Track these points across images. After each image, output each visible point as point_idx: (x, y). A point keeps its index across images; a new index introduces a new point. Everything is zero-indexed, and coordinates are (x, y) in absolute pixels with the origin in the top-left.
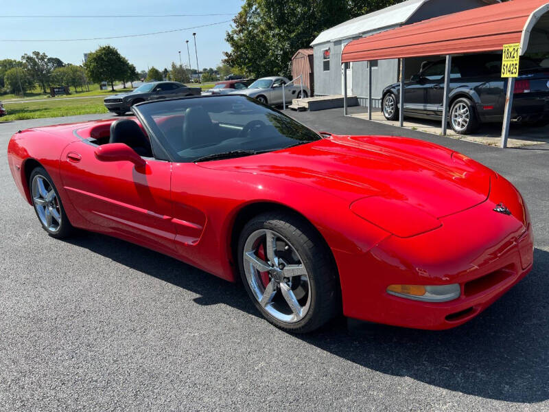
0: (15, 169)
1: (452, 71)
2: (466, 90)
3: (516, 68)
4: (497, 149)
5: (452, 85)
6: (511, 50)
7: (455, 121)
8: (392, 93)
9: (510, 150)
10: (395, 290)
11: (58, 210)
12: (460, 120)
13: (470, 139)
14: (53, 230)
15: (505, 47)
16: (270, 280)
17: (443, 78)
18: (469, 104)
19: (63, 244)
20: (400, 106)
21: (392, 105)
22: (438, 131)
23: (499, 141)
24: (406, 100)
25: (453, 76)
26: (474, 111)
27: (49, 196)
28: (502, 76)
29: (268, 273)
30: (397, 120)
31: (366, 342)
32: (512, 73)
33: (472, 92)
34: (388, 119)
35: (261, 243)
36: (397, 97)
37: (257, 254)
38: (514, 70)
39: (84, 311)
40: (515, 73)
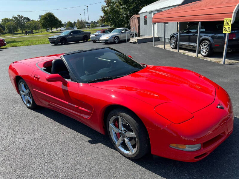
0: (12, 79)
1: (201, 28)
2: (207, 37)
3: (230, 29)
4: (220, 65)
5: (201, 34)
6: (228, 21)
7: (202, 51)
8: (174, 37)
9: (226, 65)
10: (173, 146)
11: (30, 97)
12: (204, 50)
13: (209, 59)
14: (28, 105)
15: (225, 20)
16: (120, 136)
17: (197, 31)
18: (209, 43)
19: (33, 112)
20: (178, 43)
21: (174, 42)
22: (194, 55)
23: (221, 61)
24: (180, 40)
25: (202, 30)
26: (211, 47)
27: (26, 91)
28: (223, 32)
29: (120, 133)
30: (177, 49)
31: (161, 164)
32: (228, 31)
33: (210, 38)
34: (173, 48)
35: (116, 120)
36: (177, 38)
37: (115, 125)
39: (43, 146)
40: (229, 31)
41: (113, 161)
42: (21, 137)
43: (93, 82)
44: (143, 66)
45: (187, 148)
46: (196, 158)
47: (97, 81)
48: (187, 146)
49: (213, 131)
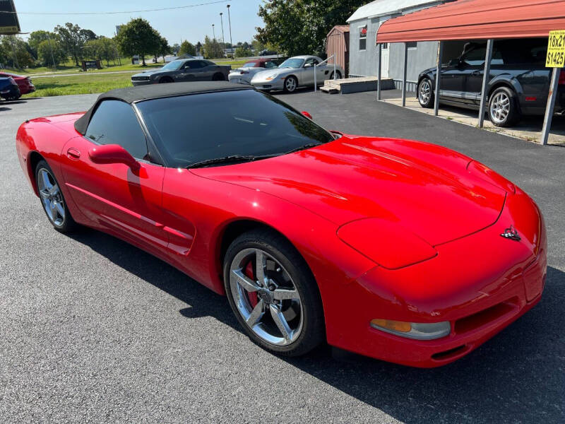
0: (23, 161)
1: (494, 56)
2: (507, 79)
3: (562, 57)
4: (536, 146)
5: (493, 72)
6: (558, 37)
7: (494, 112)
8: (429, 78)
9: (550, 147)
10: (379, 324)
12: (499, 111)
13: (509, 132)
14: (57, 223)
15: (551, 34)
16: (258, 300)
17: (484, 63)
18: (511, 95)
19: (66, 239)
20: (436, 93)
21: (428, 91)
22: (473, 122)
23: (539, 137)
24: (442, 87)
25: (495, 62)
26: (515, 103)
27: (53, 190)
28: (547, 66)
29: (257, 293)
30: (432, 107)
31: (352, 371)
32: (558, 63)
33: (514, 82)
34: (423, 106)
36: (434, 82)
37: (245, 272)
38: (560, 60)
40: (561, 63)
41: (237, 359)
42: (27, 294)
43: (201, 166)
44: (335, 136)
45: (413, 331)
46: (435, 356)
47: (211, 164)
48: (414, 325)
49: (491, 293)
